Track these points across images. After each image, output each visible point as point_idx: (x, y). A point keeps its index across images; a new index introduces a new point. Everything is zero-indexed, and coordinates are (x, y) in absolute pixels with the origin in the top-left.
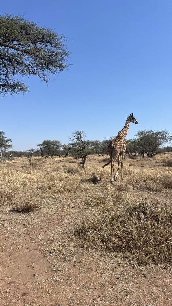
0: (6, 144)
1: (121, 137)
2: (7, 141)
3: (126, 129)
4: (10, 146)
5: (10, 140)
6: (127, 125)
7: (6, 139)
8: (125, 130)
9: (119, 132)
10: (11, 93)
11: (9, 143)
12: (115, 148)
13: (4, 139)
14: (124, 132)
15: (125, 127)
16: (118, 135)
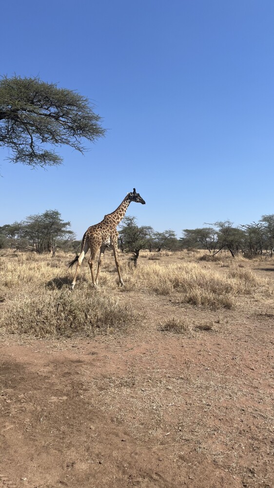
0: (63, 229)
1: (108, 223)
2: (65, 225)
3: (120, 211)
4: (70, 232)
5: (68, 224)
6: (123, 206)
7: (62, 222)
8: (117, 213)
9: (106, 216)
10: (41, 164)
11: (68, 228)
12: (91, 238)
13: (61, 222)
14: (115, 216)
15: (119, 208)
16: (103, 220)
